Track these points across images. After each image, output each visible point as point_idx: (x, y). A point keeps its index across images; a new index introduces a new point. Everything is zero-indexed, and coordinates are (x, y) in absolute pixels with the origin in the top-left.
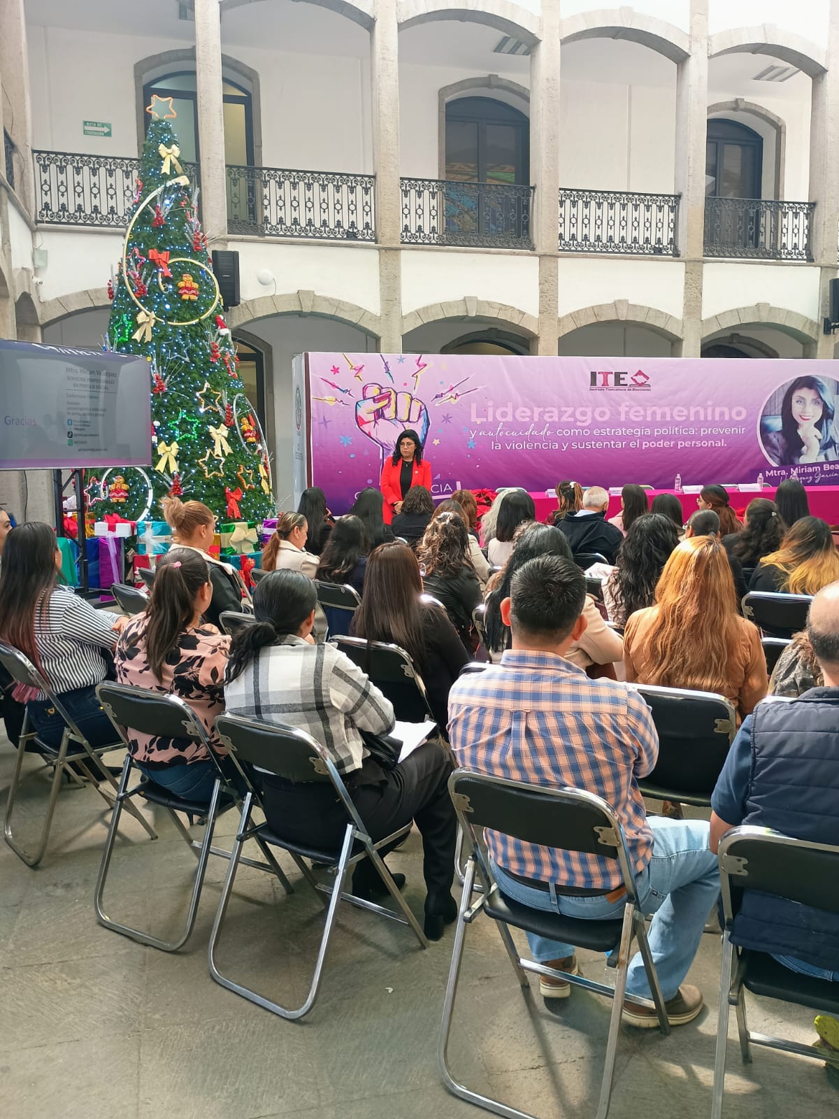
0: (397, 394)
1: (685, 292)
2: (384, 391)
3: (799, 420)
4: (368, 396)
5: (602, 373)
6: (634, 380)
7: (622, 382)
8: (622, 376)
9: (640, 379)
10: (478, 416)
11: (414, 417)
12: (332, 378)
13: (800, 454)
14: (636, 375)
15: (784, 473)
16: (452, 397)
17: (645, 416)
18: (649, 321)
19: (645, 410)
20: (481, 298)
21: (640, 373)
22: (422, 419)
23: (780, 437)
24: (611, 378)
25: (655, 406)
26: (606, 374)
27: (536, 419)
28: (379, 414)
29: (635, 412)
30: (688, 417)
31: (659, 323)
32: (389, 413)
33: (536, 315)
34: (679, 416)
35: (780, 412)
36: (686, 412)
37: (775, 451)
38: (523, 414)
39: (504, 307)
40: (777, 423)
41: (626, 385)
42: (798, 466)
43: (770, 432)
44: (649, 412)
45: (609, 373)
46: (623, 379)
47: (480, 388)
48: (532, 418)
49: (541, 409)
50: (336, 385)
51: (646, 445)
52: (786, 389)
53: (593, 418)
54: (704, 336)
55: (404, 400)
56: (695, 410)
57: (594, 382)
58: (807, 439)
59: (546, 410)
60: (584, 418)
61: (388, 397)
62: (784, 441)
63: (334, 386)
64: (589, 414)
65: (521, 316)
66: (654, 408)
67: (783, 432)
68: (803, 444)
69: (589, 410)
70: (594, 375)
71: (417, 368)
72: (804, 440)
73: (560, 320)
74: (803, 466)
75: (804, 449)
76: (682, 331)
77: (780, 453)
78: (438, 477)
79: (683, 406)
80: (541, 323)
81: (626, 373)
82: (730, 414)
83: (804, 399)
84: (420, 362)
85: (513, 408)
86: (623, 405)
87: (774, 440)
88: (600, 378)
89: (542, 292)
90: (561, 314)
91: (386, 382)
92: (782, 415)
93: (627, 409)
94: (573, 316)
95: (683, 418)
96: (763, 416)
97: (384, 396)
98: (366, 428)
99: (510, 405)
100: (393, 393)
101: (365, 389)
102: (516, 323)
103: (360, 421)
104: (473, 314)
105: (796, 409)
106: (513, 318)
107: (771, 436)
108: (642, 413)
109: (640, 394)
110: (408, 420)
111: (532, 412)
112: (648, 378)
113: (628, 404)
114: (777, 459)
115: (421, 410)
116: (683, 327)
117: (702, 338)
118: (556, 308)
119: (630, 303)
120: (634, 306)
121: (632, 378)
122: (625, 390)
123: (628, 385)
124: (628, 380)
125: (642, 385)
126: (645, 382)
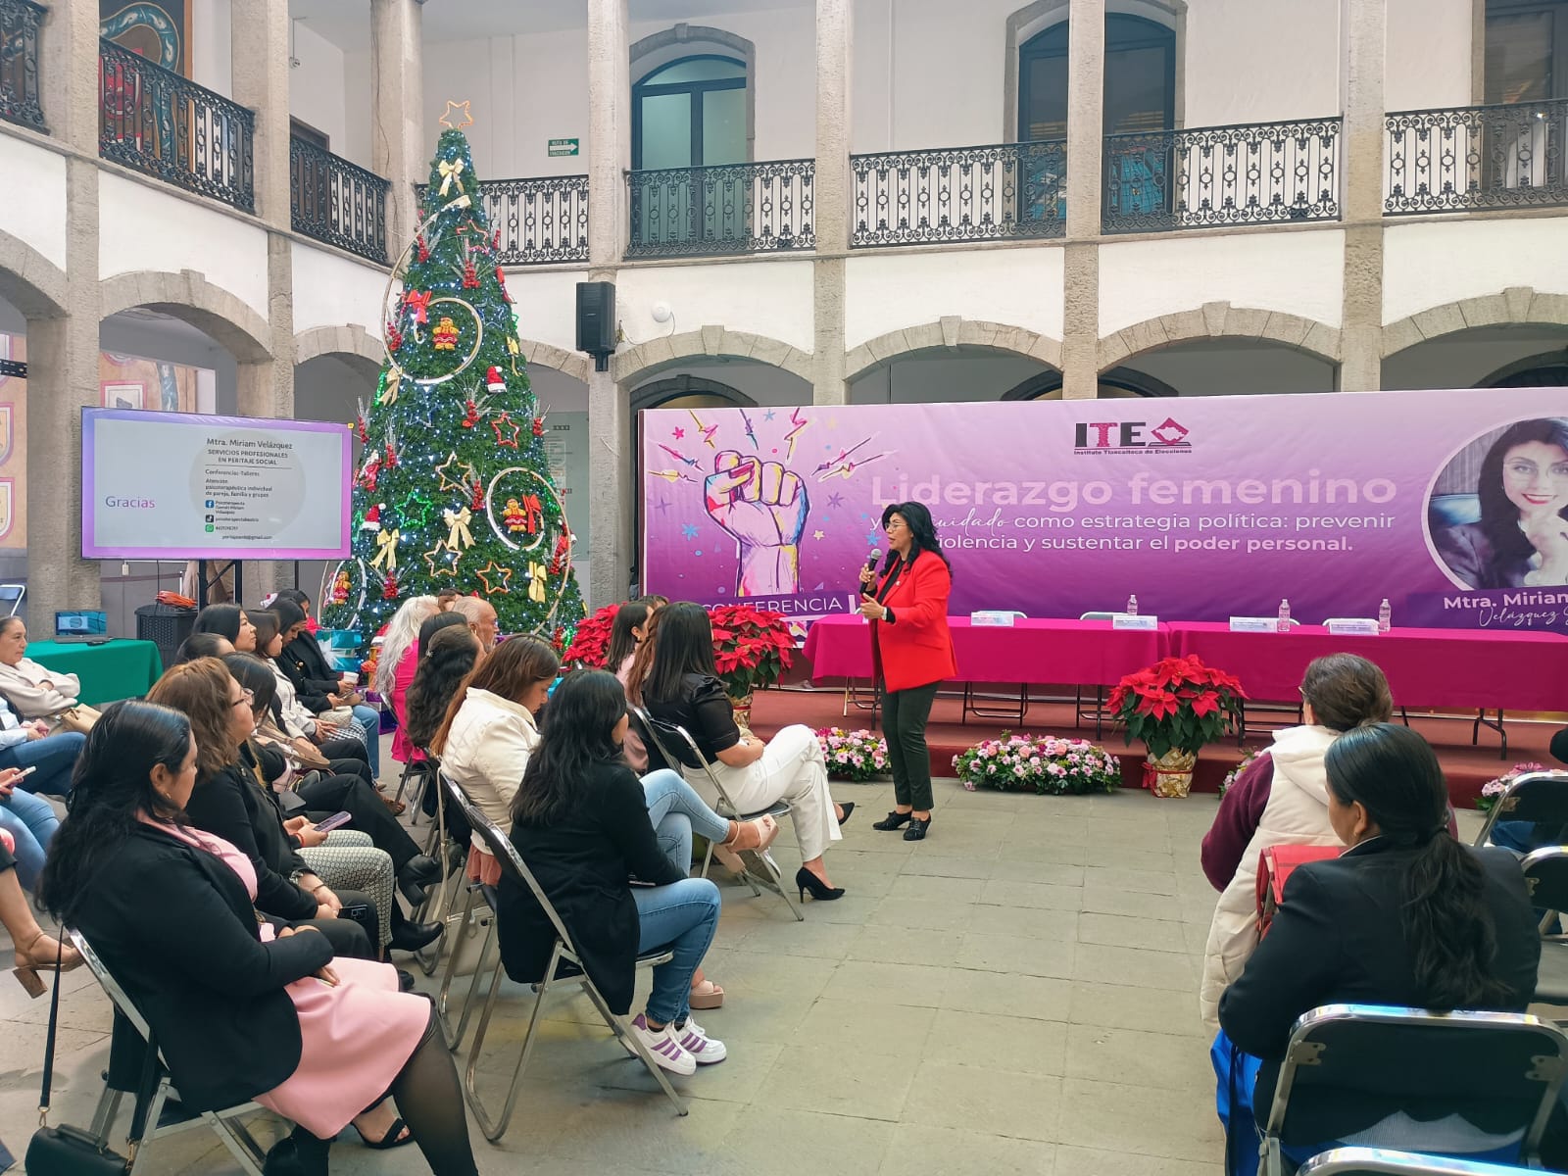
0: (762, 465)
1: (1346, 280)
2: (744, 461)
3: (1521, 503)
4: (722, 468)
5: (1097, 425)
6: (1159, 436)
7: (1134, 439)
8: (1134, 429)
9: (1170, 434)
10: (883, 497)
11: (786, 498)
12: (675, 445)
13: (1526, 569)
14: (1163, 427)
15: (1486, 602)
16: (843, 468)
17: (1180, 496)
18: (1269, 335)
19: (1180, 487)
20: (966, 318)
21: (1170, 423)
22: (798, 501)
23: (1476, 534)
24: (1115, 436)
25: (1197, 479)
26: (1104, 428)
27: (979, 500)
28: (736, 494)
29: (1160, 489)
30: (1268, 496)
31: (1292, 337)
32: (751, 492)
33: (1059, 336)
34: (1247, 495)
35: (1475, 488)
36: (1263, 489)
37: (1466, 562)
38: (958, 494)
39: (1002, 329)
40: (1469, 509)
41: (1143, 444)
42: (1521, 590)
43: (1454, 524)
44: (1187, 489)
45: (1110, 425)
46: (1138, 434)
47: (887, 453)
48: (972, 499)
49: (988, 485)
50: (680, 453)
51: (1182, 544)
52: (1488, 445)
53: (1081, 499)
54: (1388, 353)
55: (772, 473)
56: (1284, 484)
57: (1081, 440)
58: (1543, 539)
59: (997, 486)
60: (1063, 500)
61: (751, 469)
62: (1486, 542)
63: (675, 455)
64: (1074, 492)
65: (1032, 340)
66: (1197, 483)
67: (1485, 526)
68: (1531, 549)
69: (1073, 487)
70: (1081, 430)
71: (793, 427)
72: (1534, 542)
73: (1099, 343)
74: (1532, 591)
75: (1535, 558)
76: (1339, 346)
77: (1477, 564)
78: (821, 587)
79: (1257, 479)
80: (1065, 349)
81: (1143, 424)
82: (1360, 492)
83: (1529, 461)
84: (797, 418)
85: (941, 483)
86: (1137, 477)
87: (1463, 541)
88: (1093, 435)
89: (1068, 300)
90: (1103, 333)
91: (747, 447)
92: (1479, 493)
93: (1145, 484)
94: (1125, 334)
95: (1259, 500)
96: (1436, 495)
97: (744, 468)
98: (718, 513)
99: (936, 478)
100: (757, 463)
101: (718, 458)
102: (1024, 352)
103: (709, 504)
104: (952, 342)
105: (1514, 482)
106: (1016, 344)
107: (1455, 532)
108: (1174, 490)
109: (1171, 458)
110: (778, 503)
111: (973, 490)
112: (1185, 431)
113: (1146, 475)
114: (1472, 577)
115: (797, 488)
116: (1341, 340)
117: (1382, 357)
118: (1095, 323)
119: (1234, 305)
120: (1241, 311)
121: (1154, 432)
122: (1141, 452)
123: (1147, 444)
124: (1146, 435)
125: (1173, 443)
126: (1180, 438)
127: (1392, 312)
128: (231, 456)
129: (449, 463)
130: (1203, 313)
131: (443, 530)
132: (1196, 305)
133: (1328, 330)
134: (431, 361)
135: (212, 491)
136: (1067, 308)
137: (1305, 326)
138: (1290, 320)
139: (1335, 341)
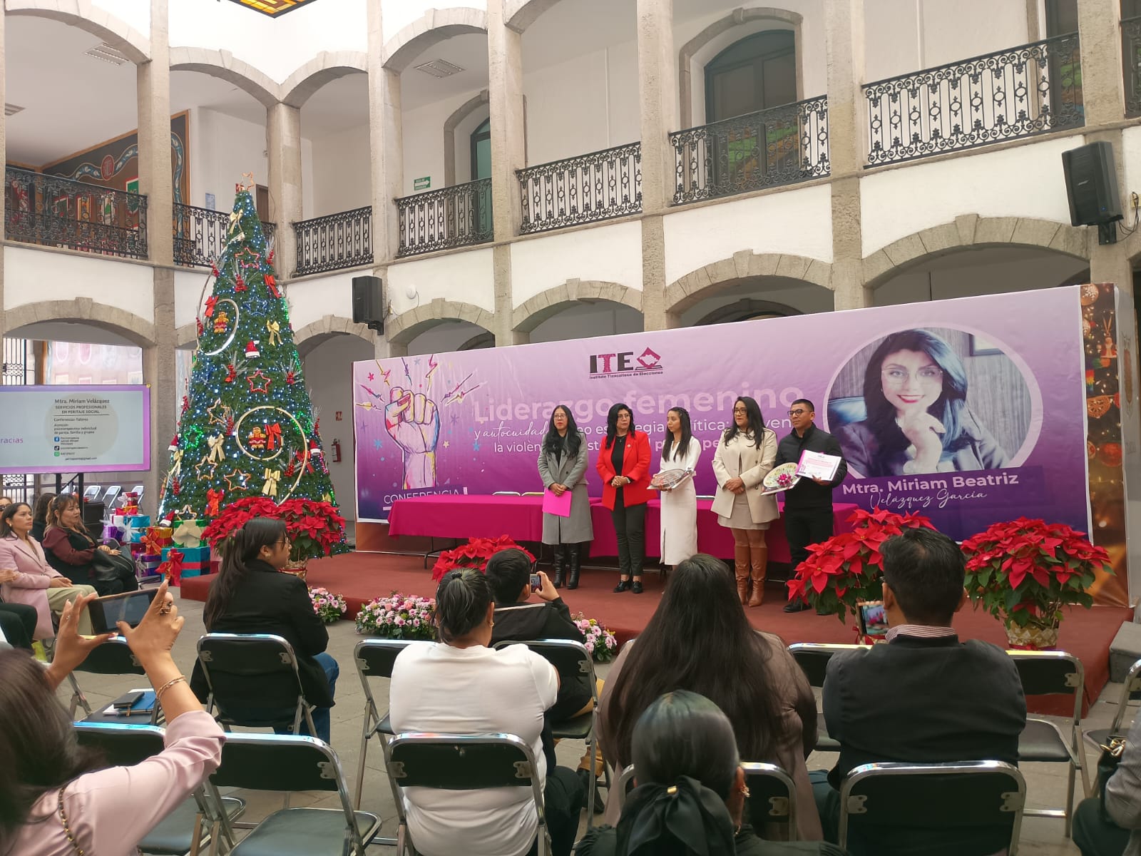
0: (414, 396)
2: (405, 394)
3: (897, 402)
4: (394, 399)
5: (603, 356)
6: (642, 362)
7: (626, 365)
8: (626, 358)
9: (649, 360)
10: (482, 415)
11: (428, 420)
12: (370, 385)
13: (905, 459)
14: (644, 355)
15: (875, 489)
16: (458, 396)
17: (657, 408)
18: (781, 273)
19: (657, 400)
20: (583, 279)
21: (648, 352)
22: (434, 420)
23: (864, 431)
24: (614, 362)
25: (668, 393)
26: (607, 358)
27: (535, 417)
28: (401, 417)
29: (644, 402)
30: (715, 406)
31: (796, 274)
32: (409, 415)
33: (640, 288)
34: (701, 405)
35: (861, 391)
36: (711, 400)
37: (858, 454)
38: (522, 411)
39: (605, 285)
40: (857, 409)
41: (632, 369)
42: (901, 478)
43: (847, 423)
44: (661, 402)
45: (611, 355)
46: (628, 361)
47: (481, 384)
48: (530, 415)
49: (540, 405)
50: (372, 391)
52: (870, 354)
53: (595, 413)
54: (867, 280)
55: (419, 401)
56: (724, 395)
57: (594, 368)
58: (916, 433)
59: (544, 406)
60: (584, 414)
61: (408, 399)
62: (871, 437)
63: (370, 392)
64: (591, 408)
65: (623, 291)
66: (668, 397)
67: (869, 424)
68: (908, 443)
69: (589, 403)
70: (593, 359)
71: (429, 368)
72: (909, 436)
73: (666, 290)
74: (910, 478)
75: (911, 450)
76: (830, 278)
77: (866, 456)
78: (448, 482)
79: (707, 392)
80: (644, 295)
81: (632, 353)
82: (778, 398)
83: (901, 367)
84: (432, 362)
85: (512, 404)
86: (629, 394)
87: (854, 437)
88: (600, 363)
90: (668, 282)
91: (406, 385)
92: (865, 395)
93: (634, 399)
94: (682, 282)
95: (709, 408)
96: (833, 399)
97: (405, 399)
98: (392, 430)
99: (509, 400)
100: (412, 395)
101: (391, 393)
102: (618, 301)
103: (388, 425)
104: (574, 298)
105: (891, 385)
106: (613, 296)
107: (848, 430)
108: (653, 403)
109: (650, 379)
110: (423, 423)
111: (531, 408)
112: (658, 357)
113: (634, 392)
114: (862, 466)
115: (433, 411)
116: (832, 272)
117: (864, 284)
118: (663, 275)
119: (755, 252)
120: (760, 256)
121: (638, 359)
122: (631, 375)
123: (634, 368)
124: (633, 362)
125: (650, 367)
126: (656, 363)
127: (869, 247)
128: (70, 410)
129: (215, 406)
130: (732, 262)
131: (206, 449)
132: (730, 255)
133: (822, 265)
134: (212, 341)
135: (58, 431)
136: (644, 266)
137: (805, 264)
138: (795, 259)
139: (827, 274)
